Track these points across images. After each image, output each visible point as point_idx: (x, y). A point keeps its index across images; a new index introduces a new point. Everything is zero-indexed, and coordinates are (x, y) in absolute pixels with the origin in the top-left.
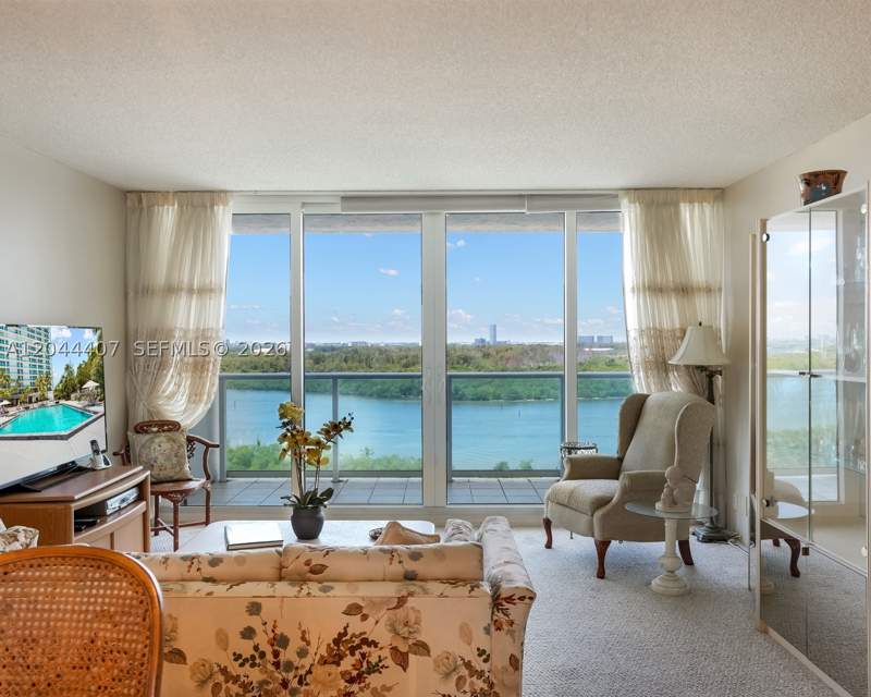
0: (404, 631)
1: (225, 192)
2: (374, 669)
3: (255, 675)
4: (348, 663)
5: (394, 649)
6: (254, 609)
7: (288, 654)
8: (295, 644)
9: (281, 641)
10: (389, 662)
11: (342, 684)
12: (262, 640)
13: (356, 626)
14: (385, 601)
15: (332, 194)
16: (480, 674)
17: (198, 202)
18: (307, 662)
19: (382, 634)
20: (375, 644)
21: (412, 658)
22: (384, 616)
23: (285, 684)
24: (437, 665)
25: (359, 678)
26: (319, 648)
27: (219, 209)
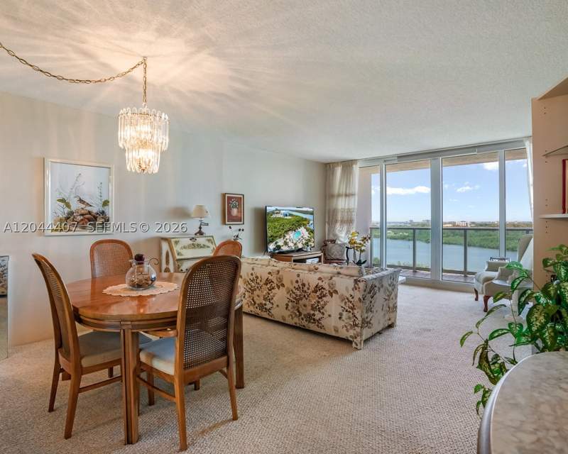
0: (332, 286)
1: (356, 160)
2: (325, 296)
3: (298, 293)
4: (318, 293)
5: (329, 291)
6: (298, 276)
7: (305, 289)
8: (307, 286)
9: (304, 285)
10: (328, 294)
11: (317, 299)
12: (300, 284)
13: (321, 284)
14: (327, 278)
15: (393, 156)
16: (351, 302)
17: (348, 165)
18: (309, 291)
19: (326, 286)
20: (324, 289)
21: (334, 294)
22: (327, 281)
23: (305, 296)
24: (340, 297)
25: (321, 298)
26: (312, 288)
27: (354, 166)
